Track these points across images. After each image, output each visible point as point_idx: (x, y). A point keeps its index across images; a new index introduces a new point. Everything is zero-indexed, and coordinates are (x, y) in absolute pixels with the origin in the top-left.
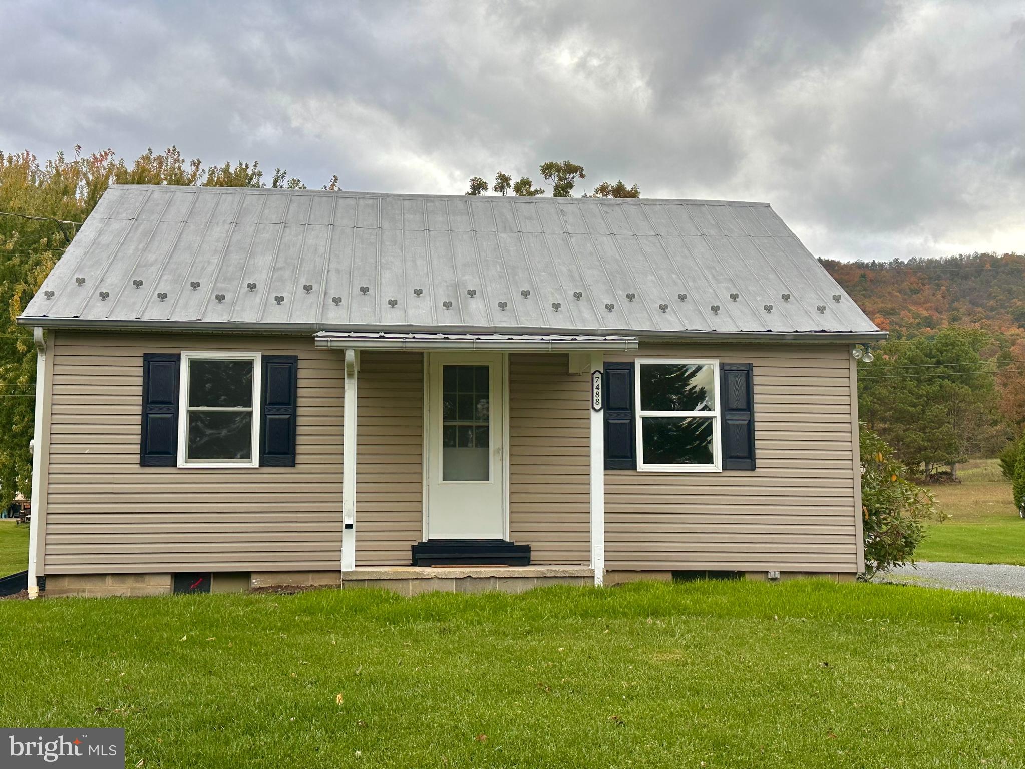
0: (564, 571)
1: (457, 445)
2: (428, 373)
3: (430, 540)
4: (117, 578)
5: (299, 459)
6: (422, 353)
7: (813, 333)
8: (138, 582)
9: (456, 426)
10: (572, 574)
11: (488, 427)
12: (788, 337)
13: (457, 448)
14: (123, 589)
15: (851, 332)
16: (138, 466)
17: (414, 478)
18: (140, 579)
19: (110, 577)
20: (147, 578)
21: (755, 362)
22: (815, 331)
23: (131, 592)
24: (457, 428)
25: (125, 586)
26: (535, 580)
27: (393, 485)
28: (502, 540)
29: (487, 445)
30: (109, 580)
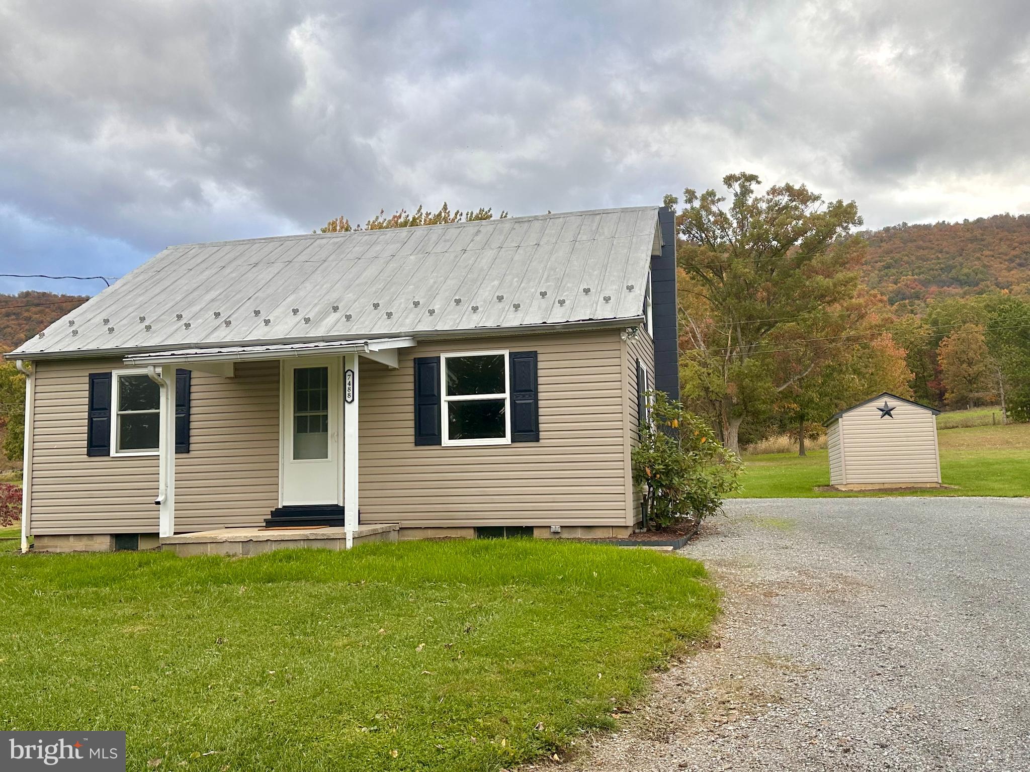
0: (323, 535)
1: (308, 431)
2: (283, 376)
3: (284, 507)
4: (76, 537)
5: (192, 447)
6: (279, 361)
7: (581, 322)
8: (90, 540)
9: (307, 416)
10: (329, 536)
11: (327, 415)
12: (557, 327)
13: (308, 433)
14: (80, 545)
15: (615, 318)
16: (86, 456)
17: (273, 458)
18: (91, 538)
19: (72, 536)
20: (95, 538)
21: (539, 350)
22: (583, 320)
23: (85, 548)
24: (309, 418)
25: (81, 544)
26: (302, 542)
27: (261, 464)
28: (337, 505)
29: (327, 431)
30: (71, 539)
